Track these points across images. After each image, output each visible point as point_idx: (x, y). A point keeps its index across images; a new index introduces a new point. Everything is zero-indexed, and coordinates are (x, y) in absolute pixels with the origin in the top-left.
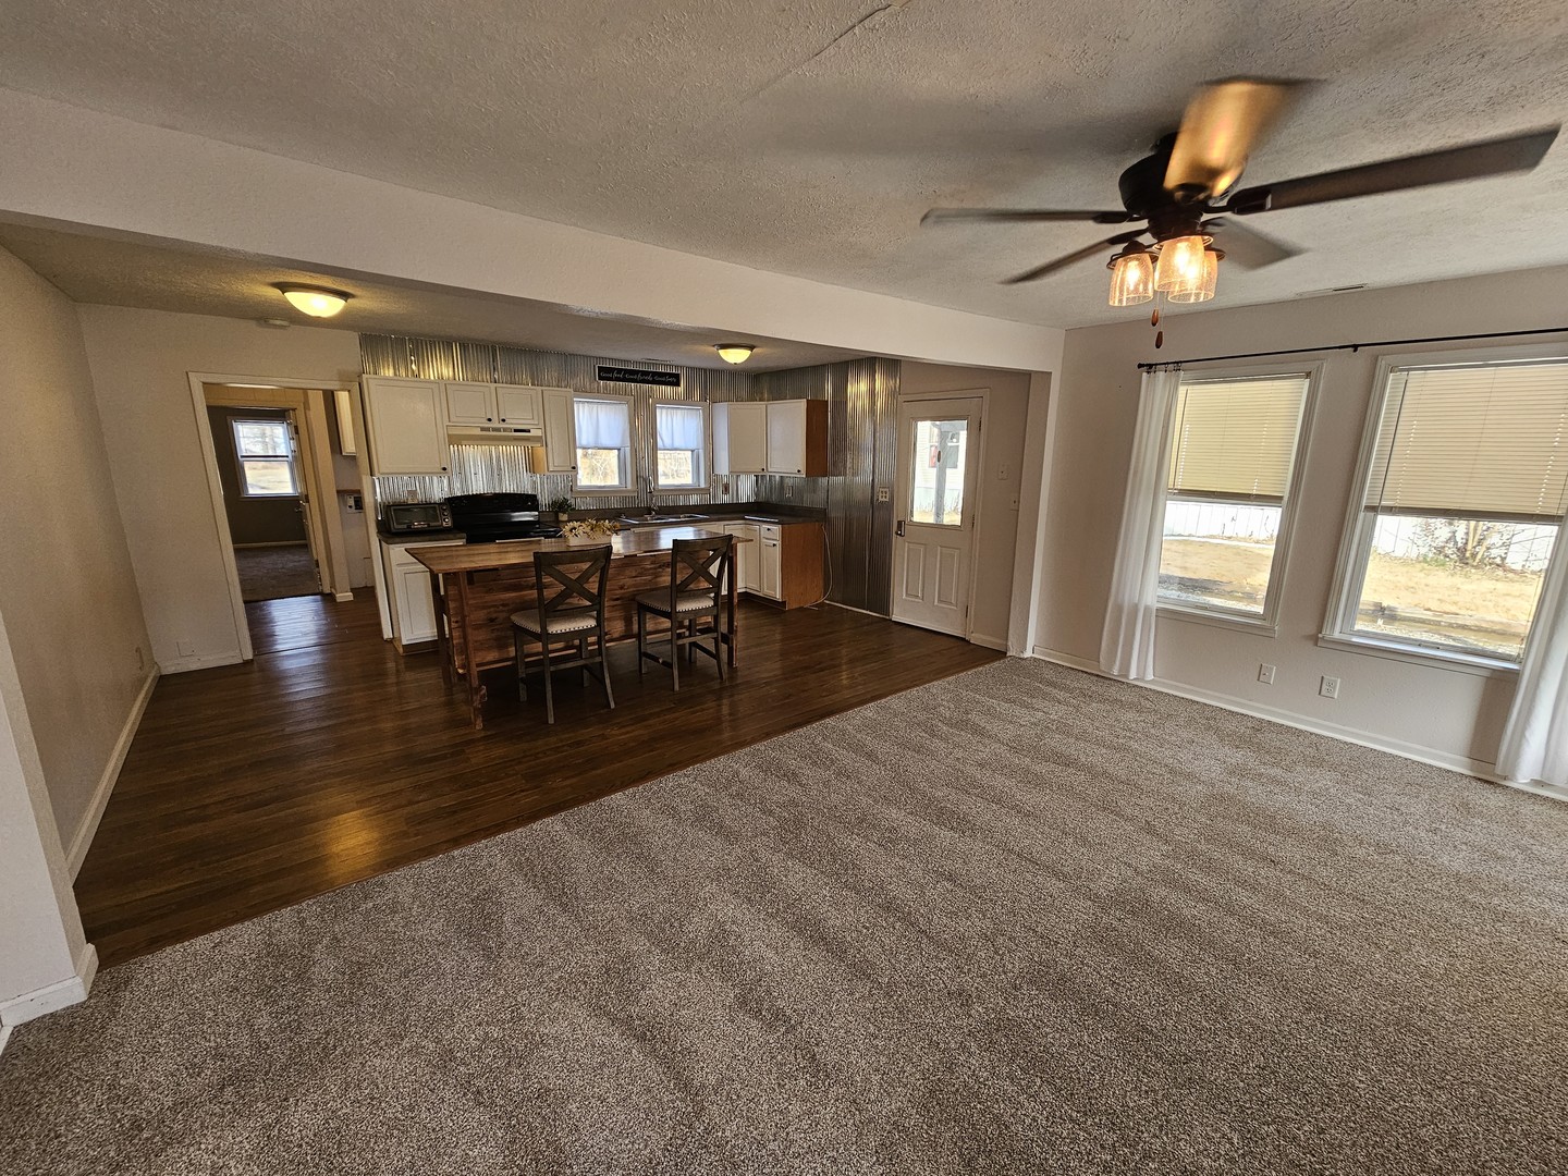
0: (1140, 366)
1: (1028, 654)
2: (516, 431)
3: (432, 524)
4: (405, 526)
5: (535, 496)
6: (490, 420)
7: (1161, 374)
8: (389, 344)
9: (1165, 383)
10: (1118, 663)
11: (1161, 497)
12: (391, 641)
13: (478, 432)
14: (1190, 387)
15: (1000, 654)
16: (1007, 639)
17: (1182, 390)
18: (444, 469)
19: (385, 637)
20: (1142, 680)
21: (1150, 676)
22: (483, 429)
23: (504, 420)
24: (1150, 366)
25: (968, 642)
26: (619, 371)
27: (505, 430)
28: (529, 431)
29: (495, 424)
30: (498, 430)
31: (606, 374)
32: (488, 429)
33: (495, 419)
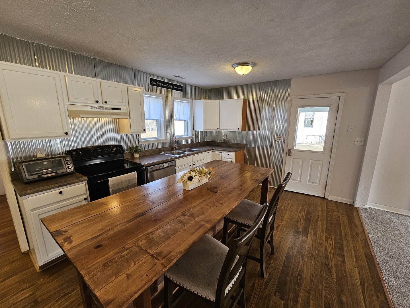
1: (366, 206)
2: (113, 109)
3: (59, 172)
4: (36, 176)
5: (121, 146)
6: (97, 102)
8: (15, 45)
12: (27, 254)
13: (89, 109)
15: (352, 206)
16: (355, 200)
18: (67, 133)
19: (23, 250)
22: (92, 107)
23: (106, 102)
25: (327, 199)
26: (160, 82)
27: (107, 108)
28: (120, 109)
29: (100, 104)
30: (103, 108)
31: (154, 82)
32: (96, 108)
33: (100, 101)
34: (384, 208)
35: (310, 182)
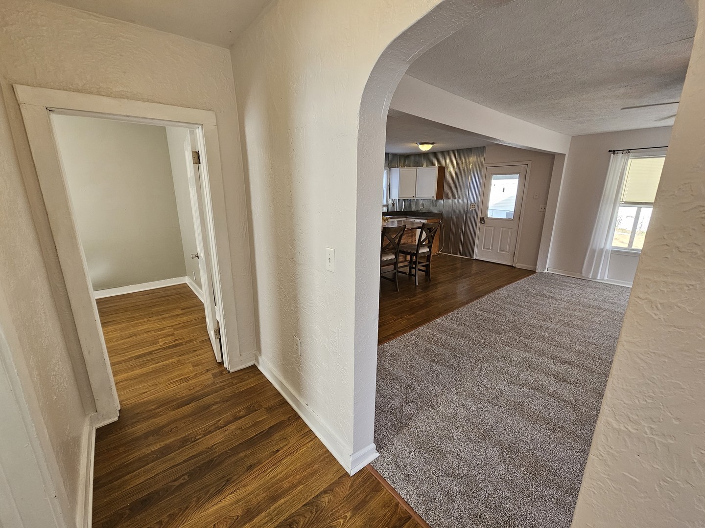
0: (610, 151)
1: (546, 271)
7: (620, 155)
9: (622, 158)
10: (592, 273)
11: (618, 205)
14: (633, 160)
15: (534, 272)
16: (536, 265)
17: (630, 161)
20: (603, 279)
21: (606, 278)
24: (614, 151)
25: (515, 267)
34: (562, 273)
35: (500, 250)
